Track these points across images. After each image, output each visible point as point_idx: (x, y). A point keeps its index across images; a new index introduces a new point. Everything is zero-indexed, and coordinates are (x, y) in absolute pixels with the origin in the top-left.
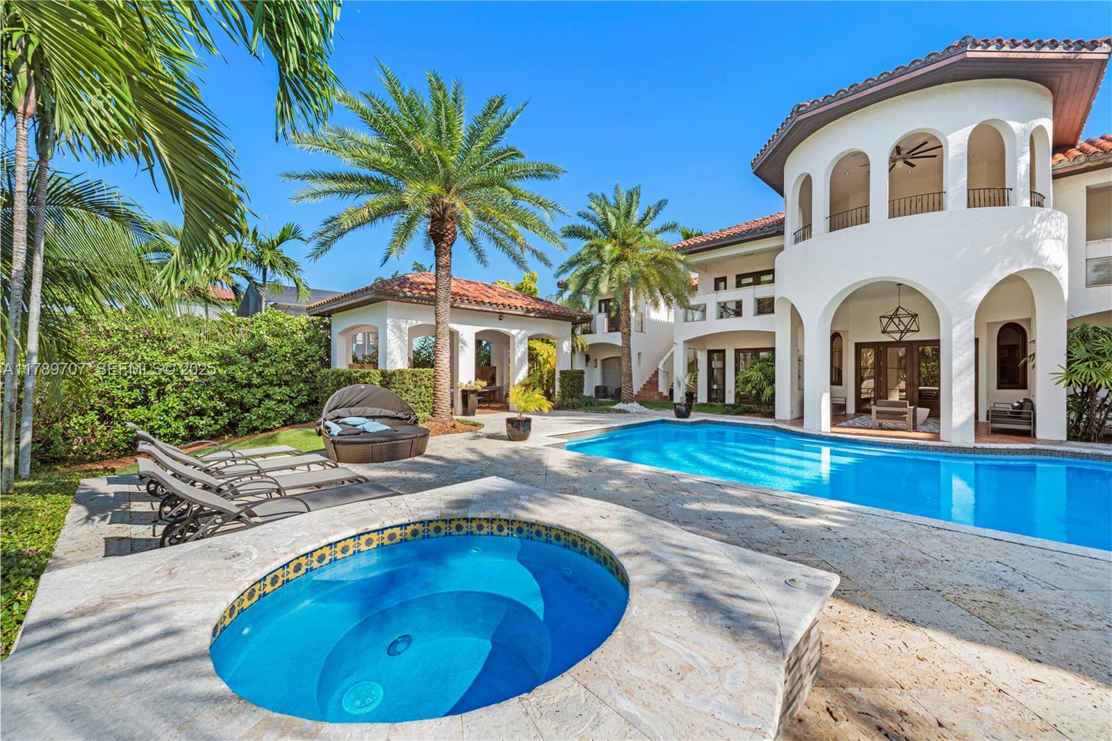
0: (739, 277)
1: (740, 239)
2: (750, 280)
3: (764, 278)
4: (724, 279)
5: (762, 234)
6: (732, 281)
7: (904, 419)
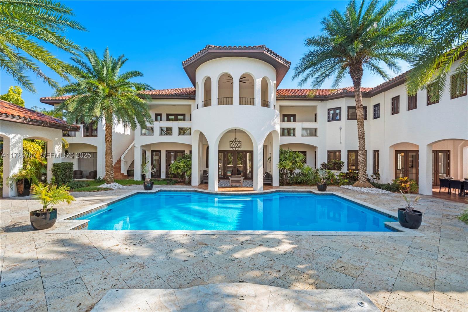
0: (168, 115)
1: (172, 97)
2: (173, 117)
3: (179, 117)
4: (160, 115)
5: (183, 97)
6: (164, 117)
7: (240, 183)
